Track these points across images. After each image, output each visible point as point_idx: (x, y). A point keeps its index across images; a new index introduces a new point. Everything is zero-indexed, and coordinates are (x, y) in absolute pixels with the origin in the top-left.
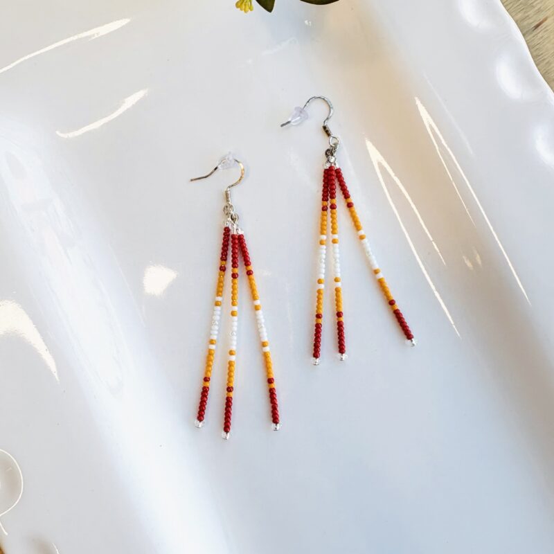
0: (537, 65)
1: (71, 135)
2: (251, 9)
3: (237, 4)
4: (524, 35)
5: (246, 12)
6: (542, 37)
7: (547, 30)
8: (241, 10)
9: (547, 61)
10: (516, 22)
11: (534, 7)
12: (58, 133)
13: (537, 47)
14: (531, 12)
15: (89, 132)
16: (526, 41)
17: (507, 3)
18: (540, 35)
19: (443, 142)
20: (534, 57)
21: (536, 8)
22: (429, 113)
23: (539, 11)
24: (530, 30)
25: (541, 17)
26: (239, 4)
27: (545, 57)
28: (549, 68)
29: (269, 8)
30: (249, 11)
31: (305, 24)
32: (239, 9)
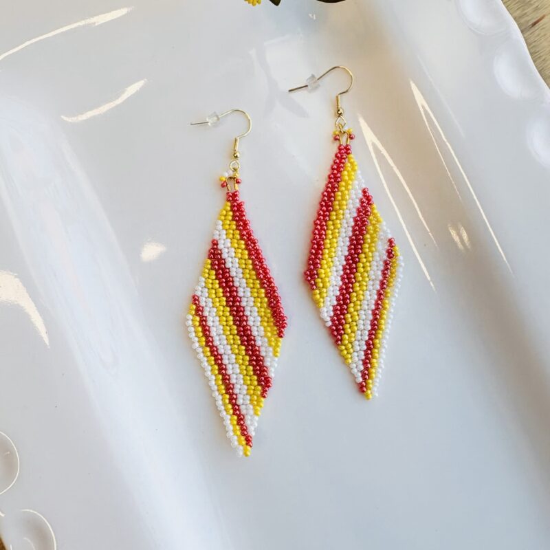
0: (534, 61)
1: (75, 120)
4: (522, 32)
5: (254, 5)
6: (539, 35)
7: (544, 28)
9: (543, 58)
10: (515, 19)
11: (532, 5)
12: (62, 117)
13: (534, 44)
14: (529, 10)
16: (524, 38)
17: (509, 3)
18: (537, 33)
20: (531, 54)
21: (534, 6)
23: (537, 9)
24: (528, 28)
25: (539, 15)
27: (541, 54)
28: (545, 65)
29: (276, 2)
30: (257, 5)
31: (309, 17)
32: (247, 2)
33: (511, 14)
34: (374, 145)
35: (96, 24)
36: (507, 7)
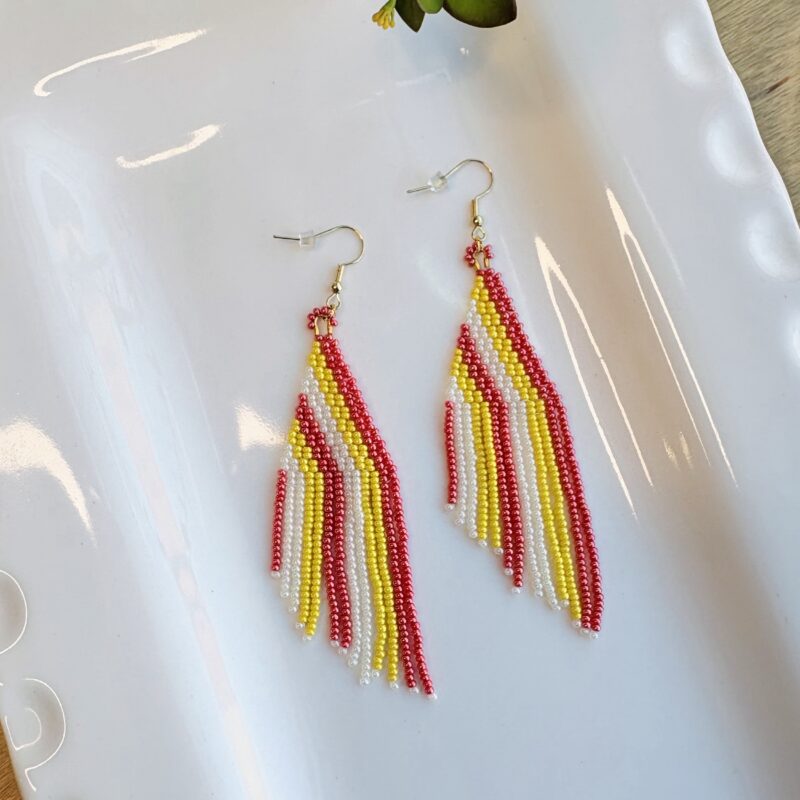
2: (391, 24)
3: (374, 16)
5: (385, 28)
6: (778, 103)
7: (787, 94)
8: (379, 25)
9: (782, 136)
11: (771, 62)
14: (767, 68)
18: (776, 100)
21: (774, 64)
23: (778, 68)
24: (758, 93)
25: (781, 77)
27: (780, 130)
28: (784, 145)
29: (415, 27)
30: (389, 28)
31: (460, 52)
32: (376, 23)
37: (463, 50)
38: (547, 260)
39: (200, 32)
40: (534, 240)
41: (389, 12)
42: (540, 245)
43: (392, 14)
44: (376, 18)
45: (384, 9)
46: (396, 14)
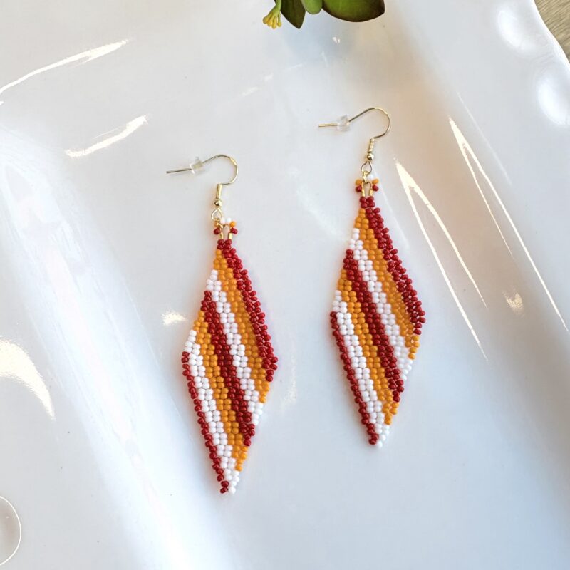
1: (79, 154)
2: (279, 24)
3: (264, 19)
5: (273, 27)
8: (269, 26)
15: (98, 152)
17: (552, 25)
19: (481, 169)
22: (466, 138)
26: (267, 19)
29: (298, 24)
30: (277, 27)
31: (333, 40)
32: (266, 25)
33: (555, 37)
34: (412, 190)
35: (90, 59)
36: (550, 30)
37: (335, 39)
38: (407, 181)
39: (124, 42)
40: (396, 166)
41: (276, 15)
42: (401, 170)
43: (279, 16)
44: (267, 20)
45: (271, 13)
46: (282, 16)
